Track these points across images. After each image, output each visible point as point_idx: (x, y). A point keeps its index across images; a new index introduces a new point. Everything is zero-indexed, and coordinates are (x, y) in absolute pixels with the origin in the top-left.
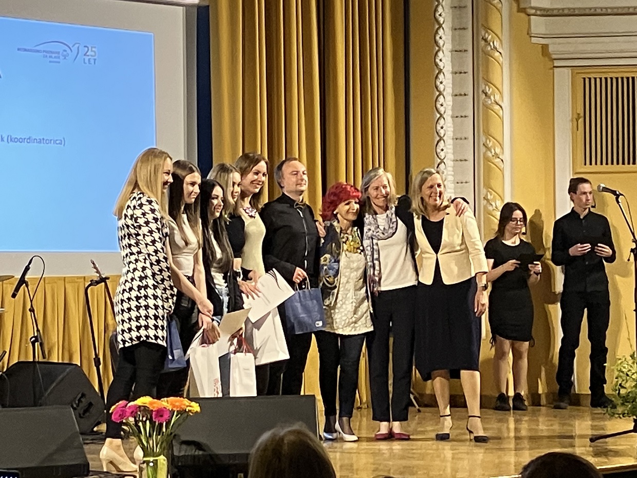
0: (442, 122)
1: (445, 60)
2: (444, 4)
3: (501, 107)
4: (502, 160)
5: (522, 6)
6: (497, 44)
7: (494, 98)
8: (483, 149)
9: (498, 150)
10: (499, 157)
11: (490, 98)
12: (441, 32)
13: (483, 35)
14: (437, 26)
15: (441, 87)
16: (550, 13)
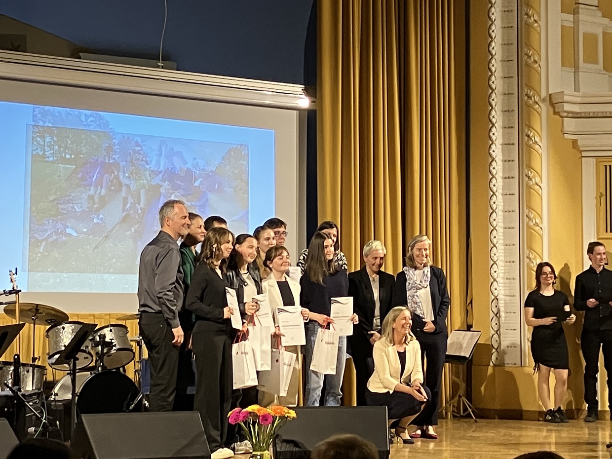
0: (494, 198)
1: (497, 151)
2: (496, 108)
3: (541, 188)
4: (541, 228)
5: (556, 111)
6: (537, 139)
7: (535, 180)
8: (526, 219)
9: (538, 221)
10: (538, 226)
11: (531, 180)
12: (494, 130)
13: (527, 132)
14: (491, 126)
15: (494, 172)
16: (579, 115)
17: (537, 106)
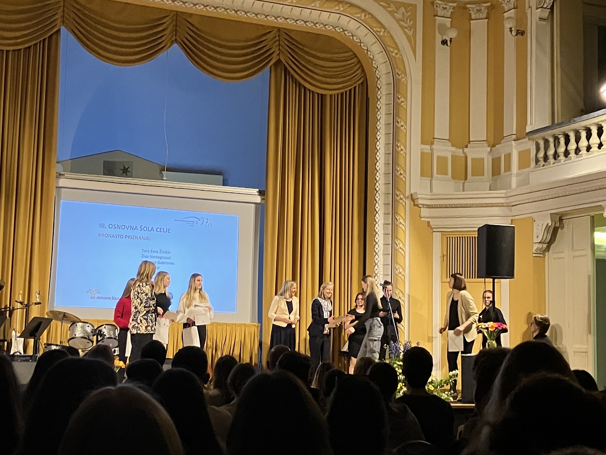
0: (377, 256)
1: (379, 228)
2: (379, 202)
3: (404, 250)
5: (416, 204)
6: (401, 221)
9: (401, 270)
11: (398, 245)
12: (377, 215)
13: (396, 216)
14: (375, 213)
15: (377, 241)
16: (431, 206)
17: (401, 201)
